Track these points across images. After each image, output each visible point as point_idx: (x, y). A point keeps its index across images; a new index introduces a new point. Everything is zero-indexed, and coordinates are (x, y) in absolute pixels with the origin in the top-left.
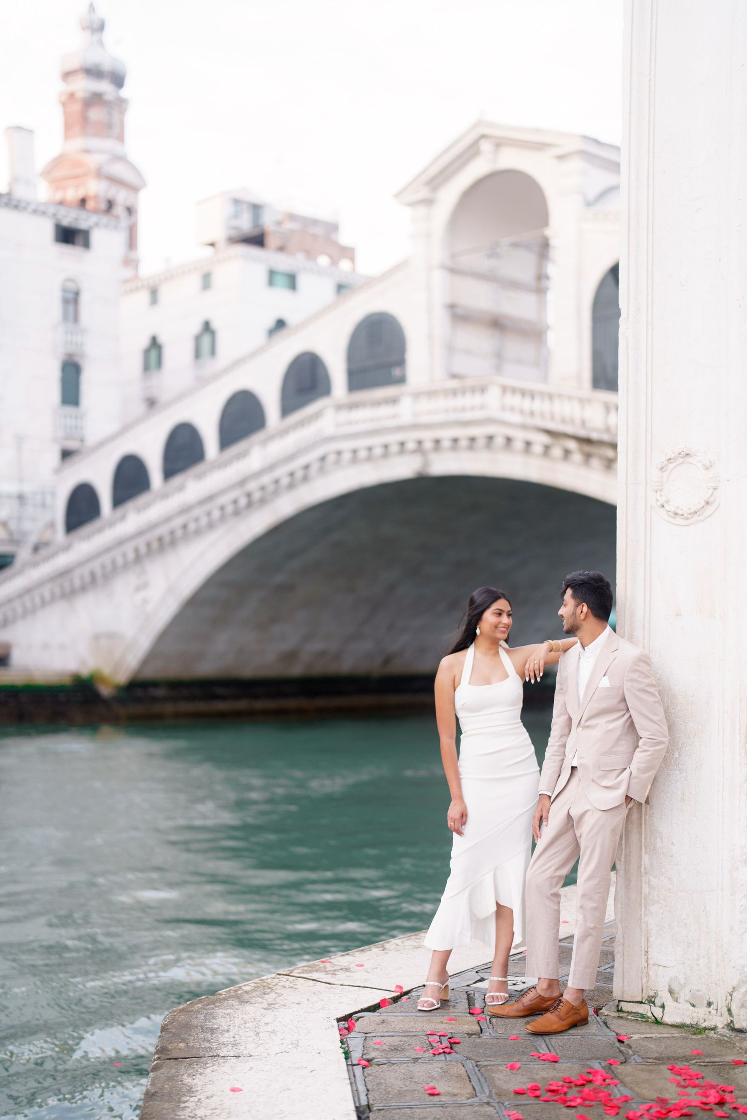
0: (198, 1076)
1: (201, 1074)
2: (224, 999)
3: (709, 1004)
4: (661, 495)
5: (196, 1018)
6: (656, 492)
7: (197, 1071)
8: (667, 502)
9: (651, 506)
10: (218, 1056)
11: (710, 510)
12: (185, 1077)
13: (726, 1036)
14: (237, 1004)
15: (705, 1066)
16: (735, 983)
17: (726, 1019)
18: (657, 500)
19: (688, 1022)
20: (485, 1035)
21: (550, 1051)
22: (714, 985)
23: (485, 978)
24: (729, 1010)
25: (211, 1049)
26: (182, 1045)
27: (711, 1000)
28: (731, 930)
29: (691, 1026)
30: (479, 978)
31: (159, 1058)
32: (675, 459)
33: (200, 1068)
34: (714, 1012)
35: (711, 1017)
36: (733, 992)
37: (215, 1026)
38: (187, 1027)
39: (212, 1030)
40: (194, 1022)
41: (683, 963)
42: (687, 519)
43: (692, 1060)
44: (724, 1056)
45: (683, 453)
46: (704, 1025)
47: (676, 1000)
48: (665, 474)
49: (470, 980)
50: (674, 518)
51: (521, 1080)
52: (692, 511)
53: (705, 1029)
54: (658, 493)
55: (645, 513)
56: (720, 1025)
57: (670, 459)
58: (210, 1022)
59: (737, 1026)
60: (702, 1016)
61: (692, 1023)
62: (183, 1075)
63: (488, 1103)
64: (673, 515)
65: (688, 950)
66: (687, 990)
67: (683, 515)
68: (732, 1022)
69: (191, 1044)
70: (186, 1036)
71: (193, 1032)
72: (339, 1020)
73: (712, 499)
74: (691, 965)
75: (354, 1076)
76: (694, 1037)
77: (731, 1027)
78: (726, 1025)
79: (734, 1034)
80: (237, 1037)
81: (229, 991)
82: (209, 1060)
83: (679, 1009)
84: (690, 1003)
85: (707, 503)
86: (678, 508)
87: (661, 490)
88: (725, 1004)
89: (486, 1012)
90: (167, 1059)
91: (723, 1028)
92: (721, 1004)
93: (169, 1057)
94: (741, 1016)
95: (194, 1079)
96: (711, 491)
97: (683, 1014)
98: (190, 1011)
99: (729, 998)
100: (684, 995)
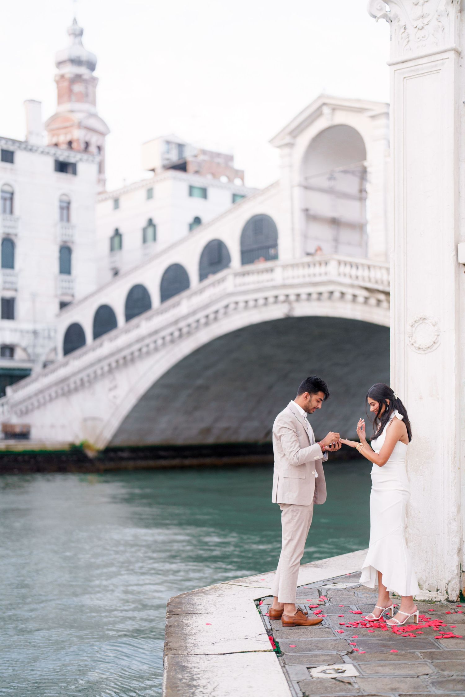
0: (189, 620)
1: (191, 619)
2: (196, 593)
3: (438, 590)
4: (412, 339)
5: (184, 600)
6: (409, 337)
7: (189, 618)
8: (415, 342)
9: (407, 344)
10: (198, 613)
11: (436, 346)
12: (183, 620)
13: (445, 604)
14: (203, 594)
15: (432, 614)
16: (449, 579)
17: (446, 596)
18: (410, 341)
19: (427, 599)
20: (327, 604)
21: (358, 610)
22: (440, 580)
23: (327, 584)
24: (447, 592)
25: (194, 611)
26: (179, 610)
27: (438, 588)
28: (448, 553)
29: (429, 601)
30: (324, 584)
31: (169, 614)
32: (419, 321)
33: (190, 617)
34: (440, 594)
35: (438, 596)
36: (449, 583)
37: (194, 603)
38: (180, 603)
39: (193, 604)
40: (183, 601)
41: (425, 571)
42: (425, 351)
43: (427, 612)
44: (442, 611)
45: (422, 318)
46: (435, 600)
47: (422, 589)
48: (414, 329)
49: (320, 585)
50: (418, 350)
51: (344, 620)
52: (427, 346)
53: (436, 601)
54: (410, 338)
55: (404, 348)
56: (442, 600)
57: (416, 321)
58: (191, 601)
59: (450, 599)
60: (434, 595)
61: (429, 599)
62: (182, 619)
63: (328, 628)
64: (418, 349)
65: (427, 564)
66: (427, 584)
67: (422, 349)
68: (448, 598)
69: (184, 609)
70: (180, 606)
71: (183, 605)
72: (255, 601)
73: (436, 341)
74: (429, 572)
75: (264, 620)
76: (430, 605)
77: (448, 600)
78: (445, 599)
79: (449, 603)
80: (205, 607)
81: (198, 590)
82: (194, 615)
83: (423, 593)
84: (429, 590)
85: (434, 343)
86: (420, 345)
87: (412, 336)
88: (444, 589)
89: (327, 597)
90: (173, 614)
91: (444, 601)
92: (443, 590)
93: (174, 614)
94: (452, 595)
95: (188, 621)
96: (436, 337)
97: (425, 596)
98: (180, 598)
99: (447, 586)
100: (425, 586)
